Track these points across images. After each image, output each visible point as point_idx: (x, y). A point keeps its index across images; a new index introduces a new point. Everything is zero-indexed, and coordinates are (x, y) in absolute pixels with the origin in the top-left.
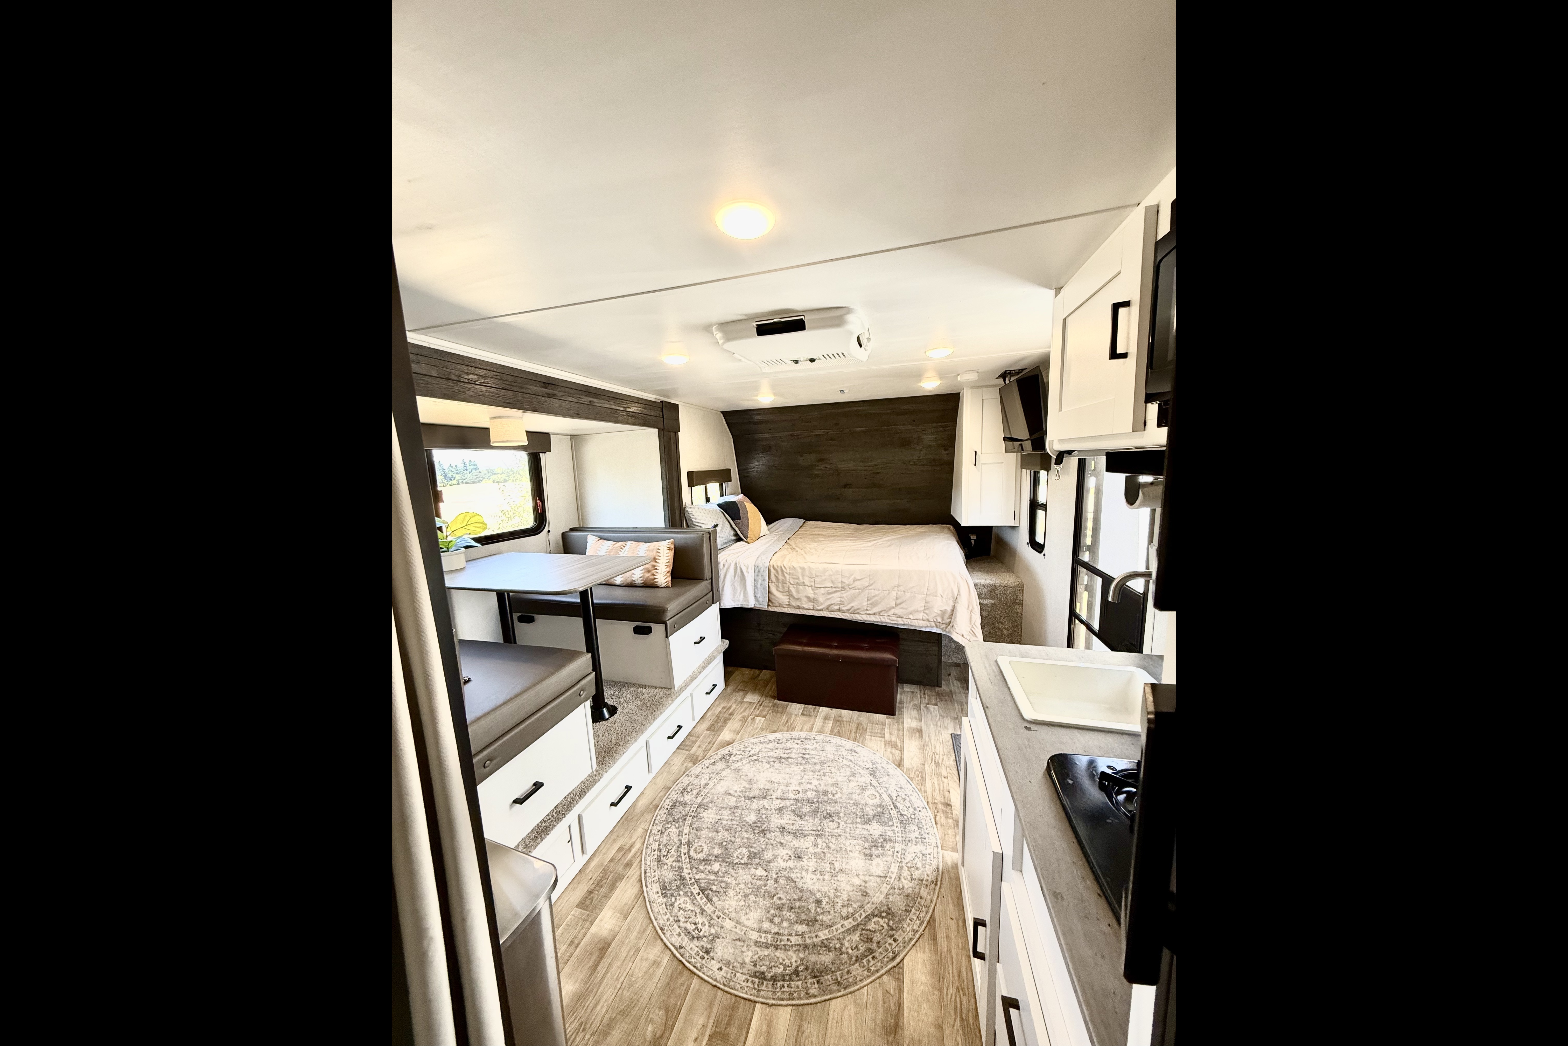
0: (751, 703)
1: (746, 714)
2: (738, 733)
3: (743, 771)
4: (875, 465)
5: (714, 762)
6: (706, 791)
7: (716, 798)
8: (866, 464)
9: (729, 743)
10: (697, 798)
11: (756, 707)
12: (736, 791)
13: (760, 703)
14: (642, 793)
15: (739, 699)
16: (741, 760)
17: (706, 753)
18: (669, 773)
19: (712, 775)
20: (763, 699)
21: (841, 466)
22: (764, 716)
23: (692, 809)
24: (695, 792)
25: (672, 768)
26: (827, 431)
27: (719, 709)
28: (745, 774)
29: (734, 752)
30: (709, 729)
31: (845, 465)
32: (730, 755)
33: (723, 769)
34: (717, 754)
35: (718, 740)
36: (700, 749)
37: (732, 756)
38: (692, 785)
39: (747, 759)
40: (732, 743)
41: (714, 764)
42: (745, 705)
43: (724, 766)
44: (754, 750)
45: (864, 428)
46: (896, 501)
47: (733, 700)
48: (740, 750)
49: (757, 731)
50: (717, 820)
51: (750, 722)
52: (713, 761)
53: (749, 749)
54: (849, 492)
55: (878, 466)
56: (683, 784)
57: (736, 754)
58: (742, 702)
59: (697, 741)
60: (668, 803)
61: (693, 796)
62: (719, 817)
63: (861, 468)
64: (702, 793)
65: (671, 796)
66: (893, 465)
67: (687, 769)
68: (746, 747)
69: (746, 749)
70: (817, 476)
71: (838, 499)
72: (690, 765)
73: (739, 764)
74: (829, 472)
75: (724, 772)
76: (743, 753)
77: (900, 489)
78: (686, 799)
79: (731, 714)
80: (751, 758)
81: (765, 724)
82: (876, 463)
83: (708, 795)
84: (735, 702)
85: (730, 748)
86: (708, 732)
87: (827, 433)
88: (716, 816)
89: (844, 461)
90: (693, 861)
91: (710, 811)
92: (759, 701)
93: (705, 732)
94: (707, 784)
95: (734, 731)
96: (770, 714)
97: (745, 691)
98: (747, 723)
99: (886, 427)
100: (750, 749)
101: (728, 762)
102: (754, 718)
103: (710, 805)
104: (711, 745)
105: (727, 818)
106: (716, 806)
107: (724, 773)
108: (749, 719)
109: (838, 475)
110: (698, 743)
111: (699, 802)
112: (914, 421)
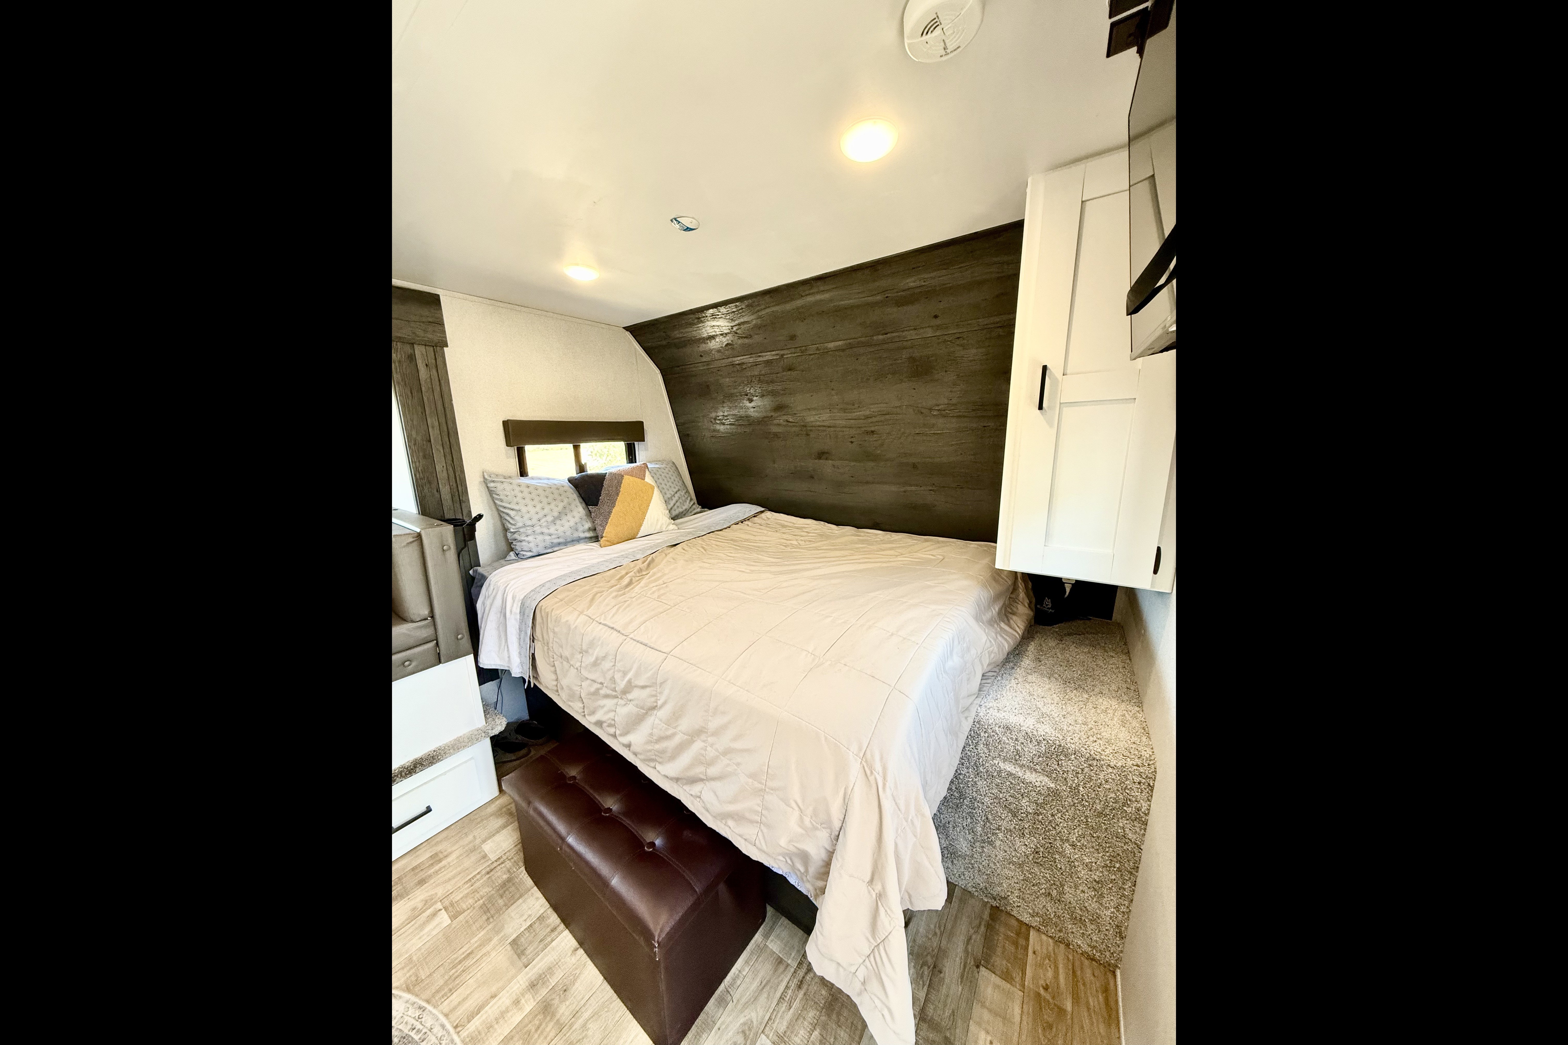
4: (867, 417)
8: (850, 416)
21: (812, 418)
26: (782, 352)
31: (817, 417)
45: (840, 343)
46: (909, 488)
54: (827, 467)
55: (874, 419)
63: (843, 423)
66: (900, 417)
70: (776, 435)
71: (812, 477)
74: (794, 429)
77: (915, 466)
82: (868, 413)
87: (782, 355)
89: (814, 409)
99: (881, 337)
109: (808, 435)
112: (936, 317)
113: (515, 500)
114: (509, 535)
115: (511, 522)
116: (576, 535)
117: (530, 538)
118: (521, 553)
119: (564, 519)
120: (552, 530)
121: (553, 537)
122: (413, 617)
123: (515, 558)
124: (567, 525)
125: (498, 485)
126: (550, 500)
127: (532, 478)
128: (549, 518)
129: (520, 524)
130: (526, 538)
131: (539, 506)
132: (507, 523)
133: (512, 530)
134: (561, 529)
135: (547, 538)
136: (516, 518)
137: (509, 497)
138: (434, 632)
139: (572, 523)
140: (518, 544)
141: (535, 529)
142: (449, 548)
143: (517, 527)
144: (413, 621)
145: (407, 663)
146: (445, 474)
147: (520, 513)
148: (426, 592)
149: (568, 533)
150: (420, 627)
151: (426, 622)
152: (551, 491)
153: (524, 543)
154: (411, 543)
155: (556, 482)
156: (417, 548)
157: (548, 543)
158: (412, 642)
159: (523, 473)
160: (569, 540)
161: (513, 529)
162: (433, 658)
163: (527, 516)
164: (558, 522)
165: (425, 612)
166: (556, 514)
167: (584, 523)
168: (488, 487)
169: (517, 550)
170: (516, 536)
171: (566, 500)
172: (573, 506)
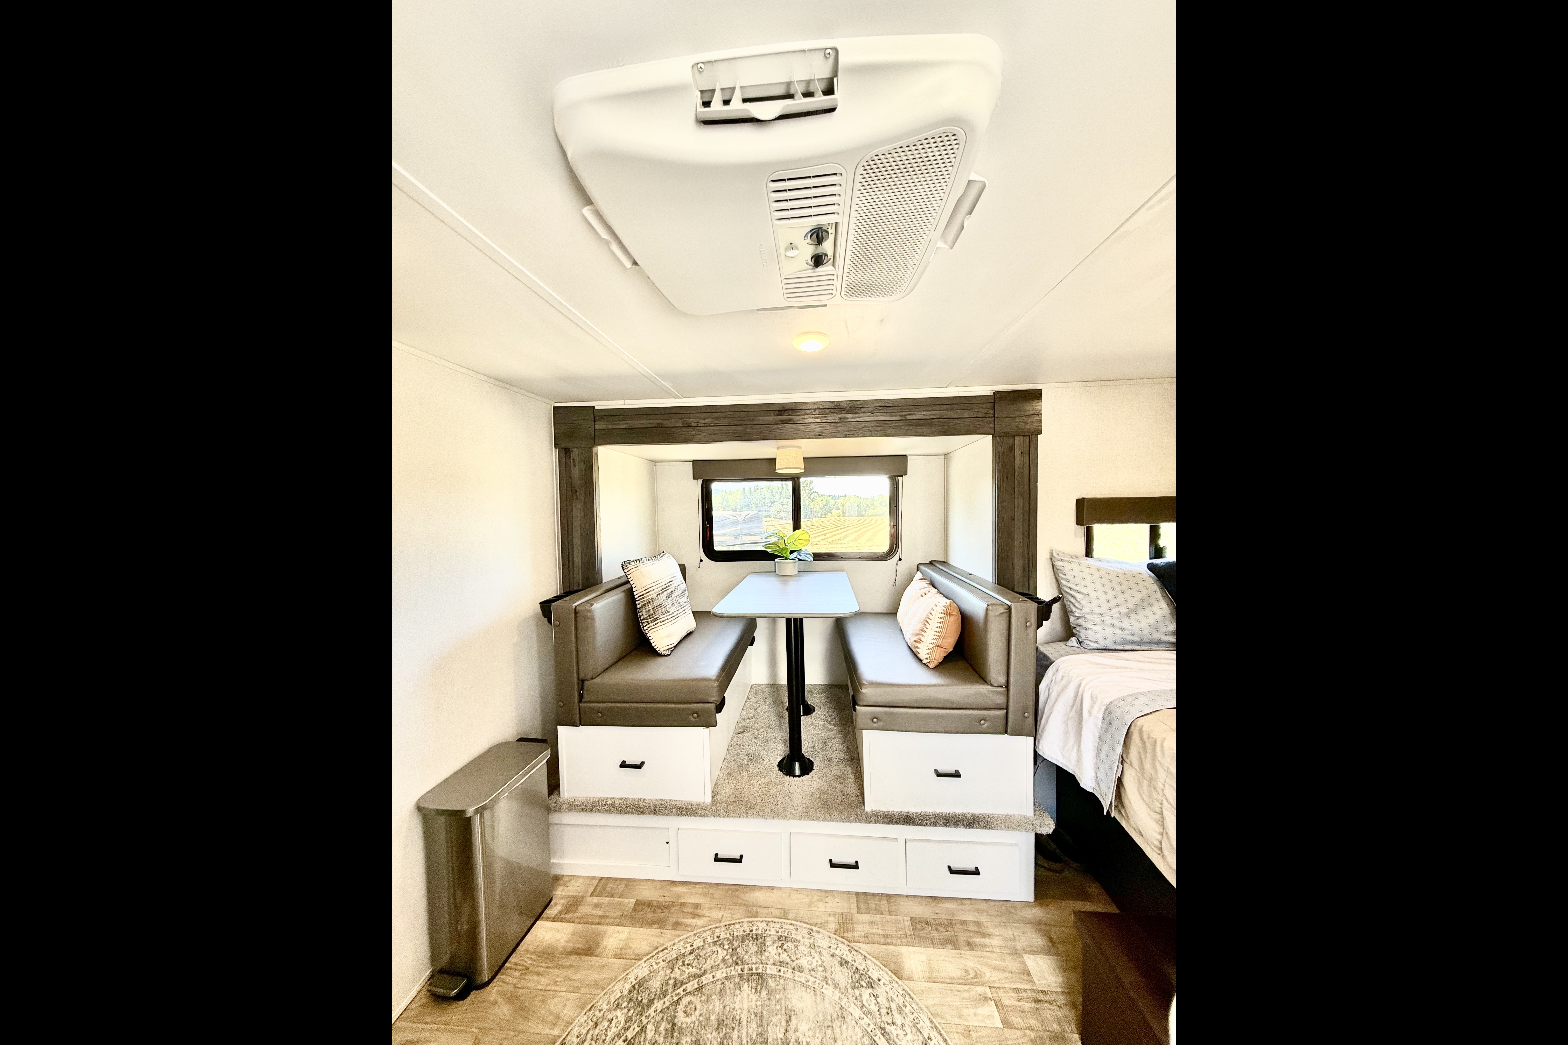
0: (1029, 974)
1: (988, 975)
2: (931, 980)
3: (844, 1027)
5: (847, 962)
6: (789, 975)
7: (778, 997)
9: (898, 974)
10: (774, 964)
11: (1025, 990)
12: (796, 1030)
13: (1041, 997)
14: (773, 888)
15: (1019, 946)
16: (868, 1013)
17: (861, 940)
18: (810, 904)
19: (821, 969)
20: (1062, 1000)
22: (1006, 1024)
23: (754, 966)
24: (784, 957)
25: (821, 904)
27: (970, 917)
28: (837, 1036)
29: (881, 990)
30: (915, 921)
32: (870, 985)
33: (836, 986)
34: (865, 958)
35: (899, 948)
36: (867, 928)
37: (870, 990)
38: (796, 947)
39: (872, 1026)
40: (900, 978)
41: (844, 963)
42: (1013, 964)
43: (842, 985)
44: (900, 1032)
47: (1009, 933)
48: (890, 1000)
49: (957, 1021)
50: (738, 1018)
51: (972, 993)
52: (849, 959)
53: (899, 1019)
56: (794, 932)
57: (876, 997)
58: (1015, 953)
59: (882, 913)
60: (760, 926)
61: (777, 957)
62: (744, 1020)
64: (783, 969)
65: (772, 925)
67: (822, 925)
68: (900, 1010)
69: (895, 1013)
72: (833, 926)
73: (857, 1013)
75: (831, 988)
76: (884, 1011)
78: (770, 949)
79: (970, 945)
80: (878, 1032)
81: (984, 1033)
83: (782, 981)
84: (1006, 939)
85: (886, 976)
86: (909, 923)
88: (745, 1012)
90: (673, 1007)
91: (754, 997)
92: (1045, 993)
93: (907, 918)
94: (801, 969)
95: (931, 970)
96: (1025, 1035)
97: (1053, 946)
98: (967, 987)
100: (899, 1023)
101: (854, 987)
102: (986, 999)
103: (764, 993)
104: (882, 941)
105: (744, 1035)
106: (762, 1006)
107: (829, 991)
108: (980, 990)
110: (877, 918)
111: (768, 971)
113: (1083, 582)
114: (1072, 619)
115: (1077, 605)
116: (1157, 636)
117: (1098, 628)
118: (1086, 641)
119: (1141, 614)
120: (1126, 623)
121: (1126, 632)
122: (993, 682)
123: (1077, 645)
124: (1144, 623)
125: (1065, 564)
126: (1124, 588)
127: (1100, 560)
128: (1123, 610)
129: (1086, 610)
130: (1092, 627)
131: (1111, 593)
132: (1071, 606)
133: (1076, 614)
134: (1137, 626)
135: (1119, 632)
136: (1082, 602)
137: (1076, 579)
138: (1005, 701)
139: (1152, 620)
140: (1083, 631)
141: (1104, 619)
142: (1031, 625)
143: (1083, 612)
144: (992, 685)
145: (982, 722)
146: (1021, 551)
147: (1087, 598)
148: (1006, 661)
149: (1146, 632)
150: (997, 692)
151: (1000, 689)
152: (1127, 578)
153: (1089, 632)
154: (1002, 614)
155: (1131, 568)
156: (1005, 619)
157: (1118, 639)
158: (989, 704)
159: (1089, 553)
160: (1145, 640)
161: (1078, 613)
162: (1001, 725)
163: (1095, 603)
164: (1133, 616)
165: (1002, 680)
166: (1131, 606)
167: (1168, 623)
168: (1053, 566)
169: (1080, 637)
170: (1081, 621)
171: (1144, 592)
172: (1152, 600)
